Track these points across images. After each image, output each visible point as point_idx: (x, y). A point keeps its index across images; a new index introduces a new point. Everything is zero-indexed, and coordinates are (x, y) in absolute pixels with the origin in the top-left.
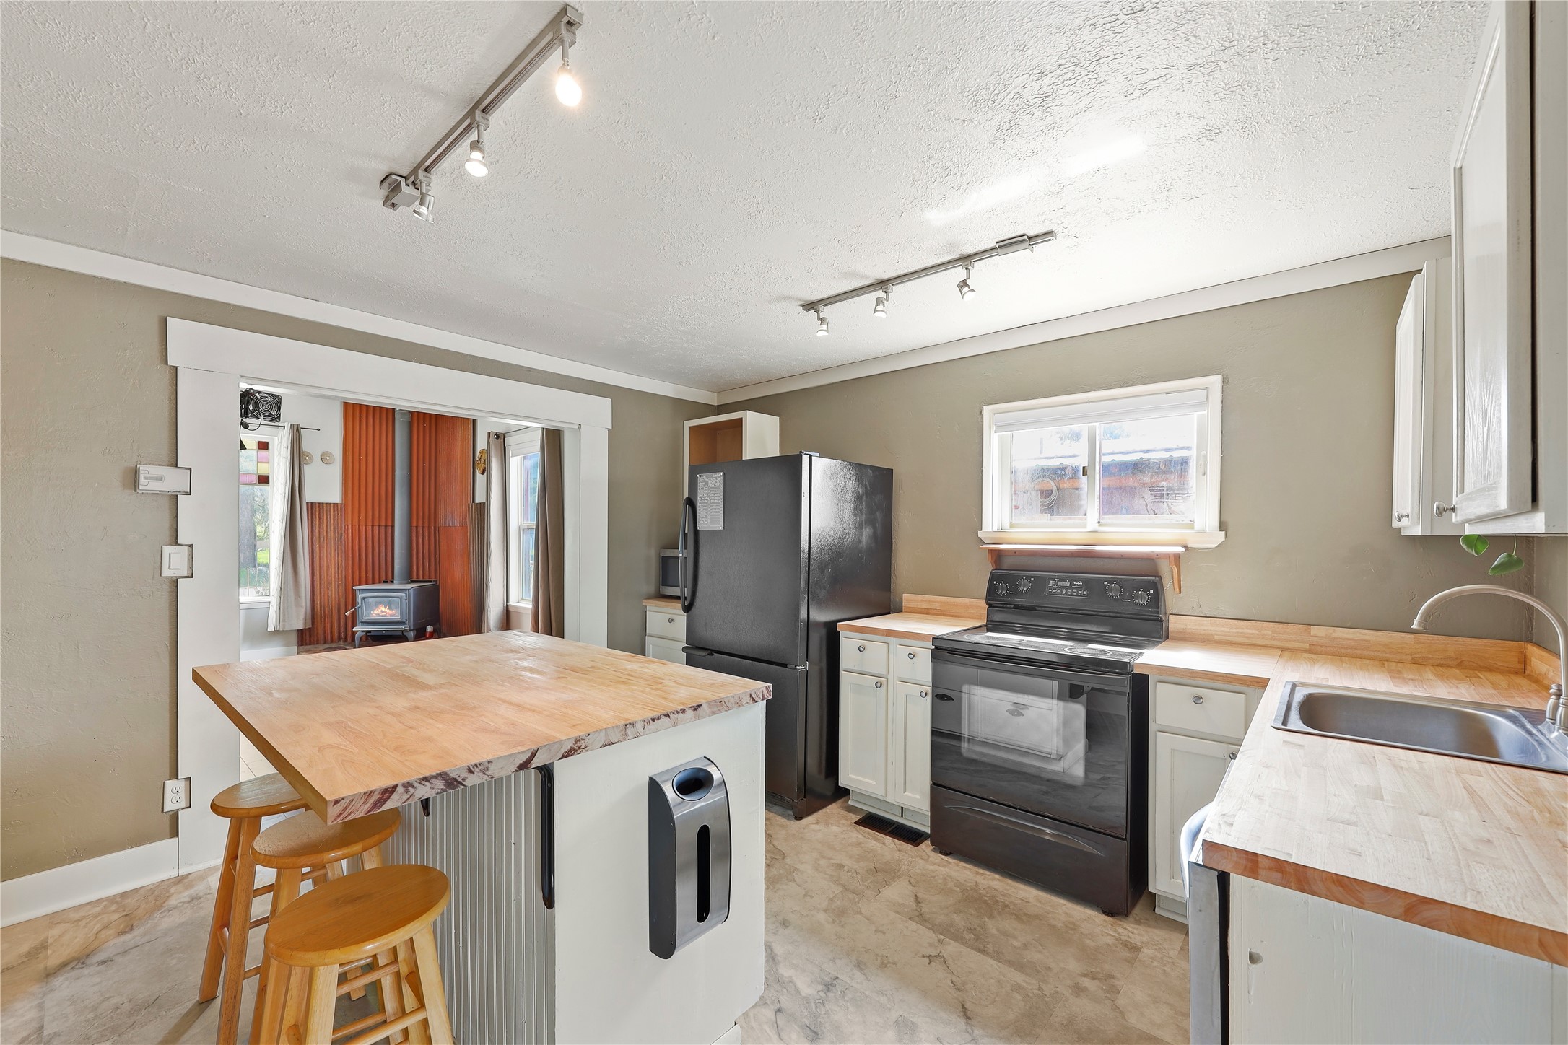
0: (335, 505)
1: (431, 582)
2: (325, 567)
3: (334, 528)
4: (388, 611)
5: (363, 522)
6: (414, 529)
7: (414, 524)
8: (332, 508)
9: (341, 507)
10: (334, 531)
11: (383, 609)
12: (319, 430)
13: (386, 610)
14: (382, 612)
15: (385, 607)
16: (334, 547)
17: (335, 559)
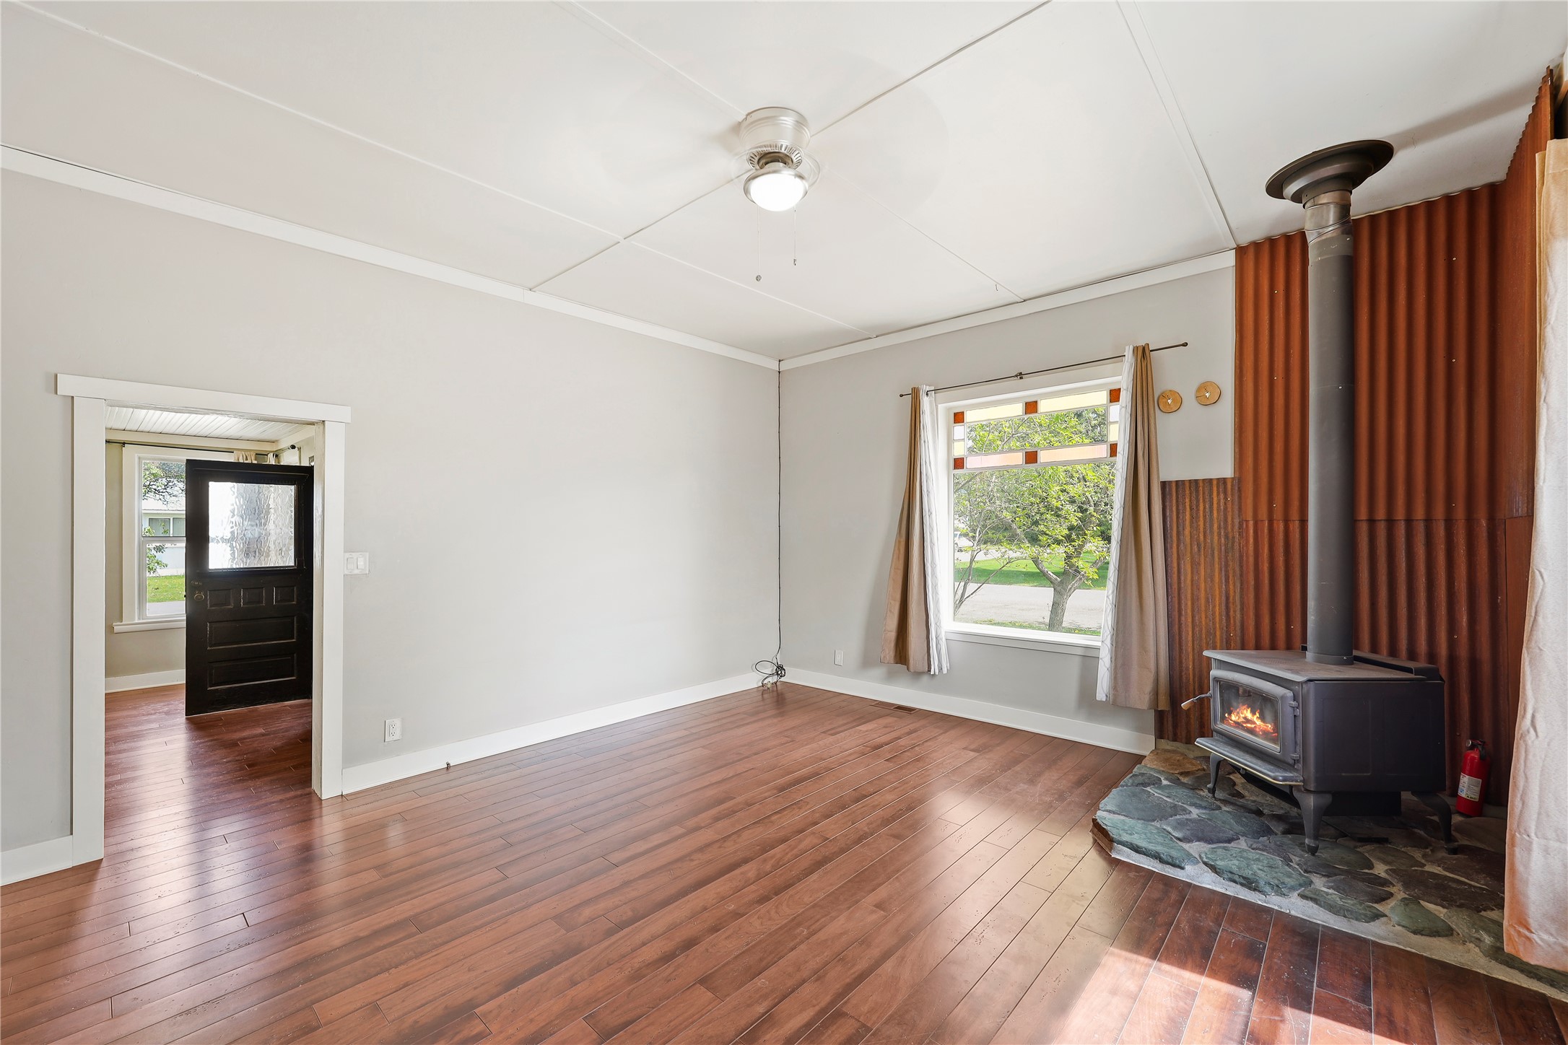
0: (1223, 481)
1: (1409, 670)
2: (1203, 601)
3: (1219, 528)
4: (1259, 722)
5: (1278, 514)
6: (1363, 529)
7: (1363, 514)
8: (1215, 489)
9: (1232, 485)
10: (1219, 534)
11: (1248, 714)
12: (1185, 345)
13: (1255, 719)
14: (1248, 721)
15: (1253, 713)
16: (1220, 563)
17: (1220, 588)
